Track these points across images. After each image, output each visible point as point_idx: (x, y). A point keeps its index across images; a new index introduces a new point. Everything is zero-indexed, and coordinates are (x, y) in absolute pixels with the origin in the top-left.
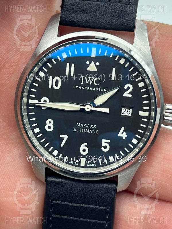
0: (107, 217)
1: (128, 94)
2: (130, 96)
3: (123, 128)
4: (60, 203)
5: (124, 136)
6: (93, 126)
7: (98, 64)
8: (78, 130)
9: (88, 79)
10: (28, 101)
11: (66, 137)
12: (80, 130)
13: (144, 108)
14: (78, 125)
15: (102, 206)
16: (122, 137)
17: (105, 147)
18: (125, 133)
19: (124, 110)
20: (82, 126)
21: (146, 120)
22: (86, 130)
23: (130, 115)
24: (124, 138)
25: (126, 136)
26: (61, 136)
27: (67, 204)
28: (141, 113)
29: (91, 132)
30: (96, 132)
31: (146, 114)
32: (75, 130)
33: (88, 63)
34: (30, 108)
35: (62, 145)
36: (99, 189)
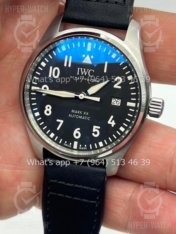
0: (98, 198)
1: (118, 85)
2: (120, 87)
3: (112, 117)
4: (56, 182)
5: (113, 124)
6: (86, 113)
7: (92, 57)
8: (72, 116)
9: (83, 70)
10: (30, 88)
11: (62, 122)
12: (74, 116)
13: (132, 99)
14: (73, 111)
15: (93, 188)
16: (111, 125)
17: (96, 133)
18: (113, 121)
19: (114, 100)
20: (76, 112)
21: (133, 110)
22: (80, 116)
23: (119, 105)
24: (113, 126)
25: (115, 124)
26: (58, 120)
27: (62, 183)
28: (129, 104)
29: (84, 118)
30: (88, 119)
31: (133, 105)
32: (70, 116)
33: (84, 56)
34: (32, 93)
35: (58, 129)
36: (91, 172)
